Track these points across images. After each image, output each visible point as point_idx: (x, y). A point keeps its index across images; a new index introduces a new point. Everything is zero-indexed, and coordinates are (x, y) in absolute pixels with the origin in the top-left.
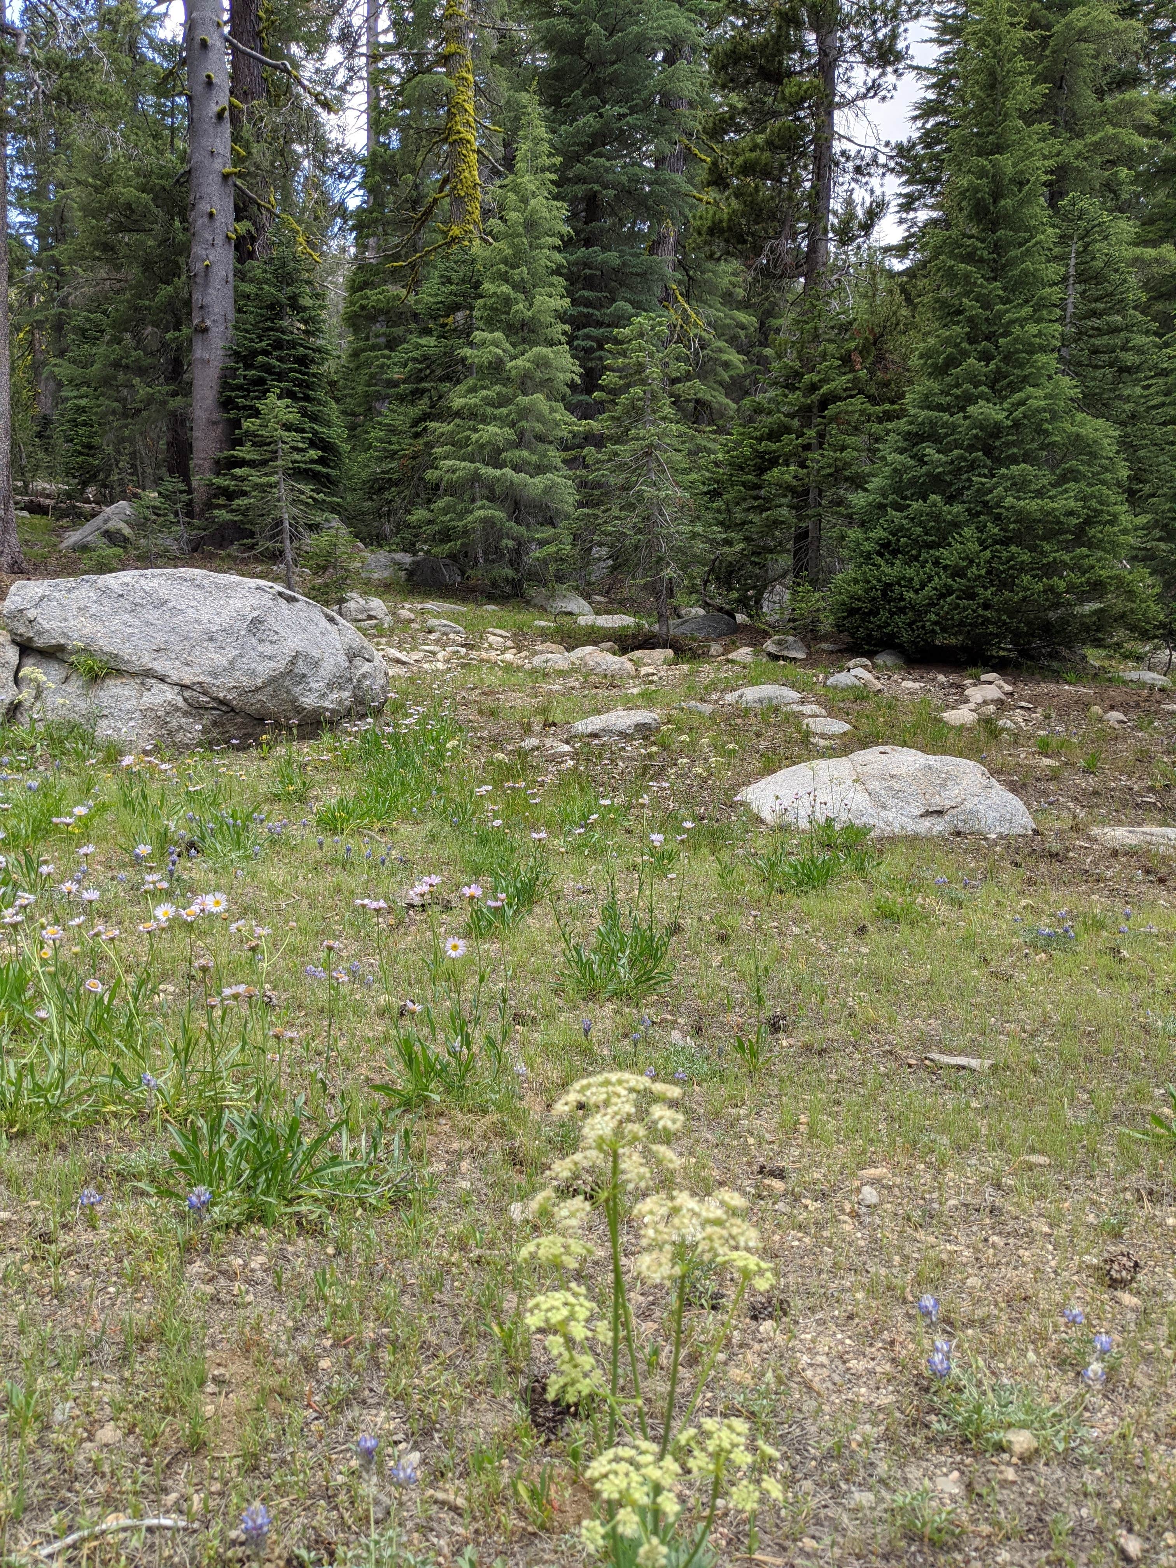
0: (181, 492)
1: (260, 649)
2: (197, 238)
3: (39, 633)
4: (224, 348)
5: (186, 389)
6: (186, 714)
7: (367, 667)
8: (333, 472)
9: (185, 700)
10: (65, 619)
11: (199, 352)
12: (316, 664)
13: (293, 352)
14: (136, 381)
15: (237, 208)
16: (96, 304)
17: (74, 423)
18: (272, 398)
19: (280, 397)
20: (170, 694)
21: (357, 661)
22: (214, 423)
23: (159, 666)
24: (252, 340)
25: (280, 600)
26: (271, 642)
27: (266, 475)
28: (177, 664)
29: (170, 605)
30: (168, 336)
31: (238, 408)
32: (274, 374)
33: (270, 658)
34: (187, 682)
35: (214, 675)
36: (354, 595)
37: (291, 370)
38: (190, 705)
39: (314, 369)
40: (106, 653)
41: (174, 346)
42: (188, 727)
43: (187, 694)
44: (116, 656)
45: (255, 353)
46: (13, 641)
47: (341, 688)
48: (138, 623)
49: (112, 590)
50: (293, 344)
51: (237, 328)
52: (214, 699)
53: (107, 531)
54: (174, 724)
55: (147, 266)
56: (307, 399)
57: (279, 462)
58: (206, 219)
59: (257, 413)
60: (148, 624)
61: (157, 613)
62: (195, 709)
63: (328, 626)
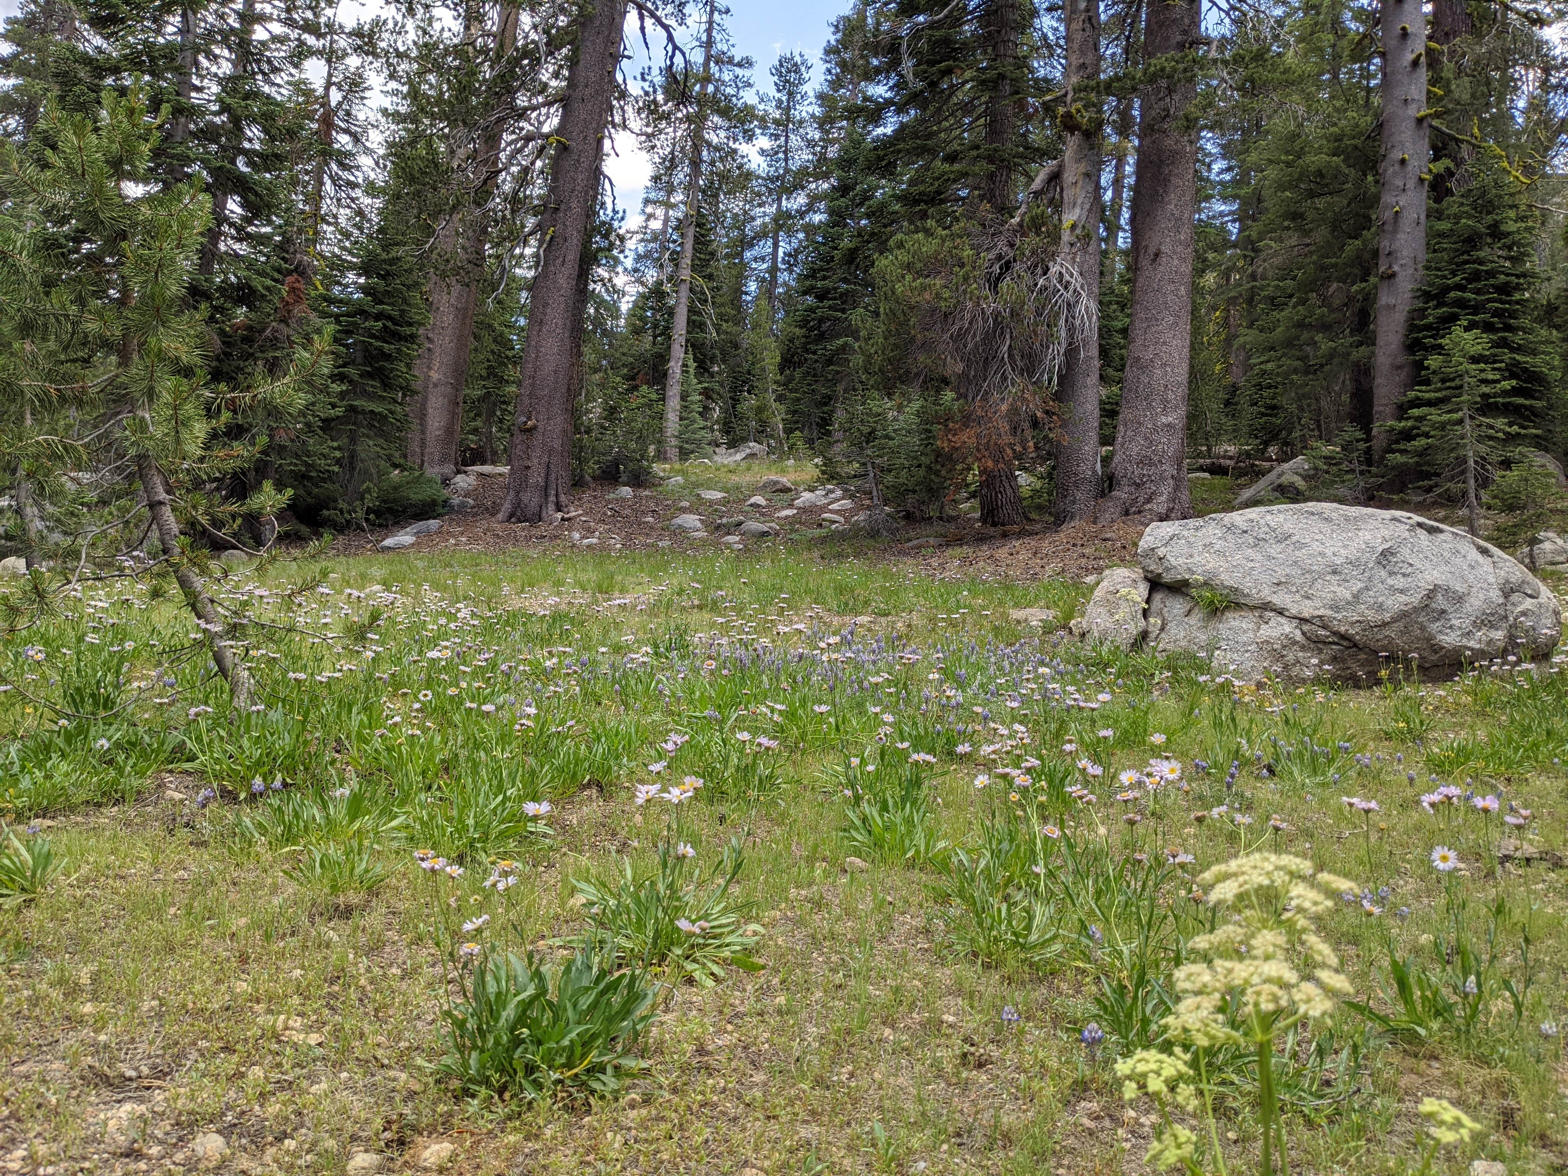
0: (1358, 441)
1: (1390, 581)
2: (1387, 187)
3: (1167, 570)
4: (1412, 290)
5: (1370, 340)
6: (1303, 648)
7: (1528, 604)
8: (1538, 404)
9: (1304, 634)
10: (1191, 556)
11: (1384, 299)
12: (1460, 599)
13: (1492, 281)
14: (1319, 337)
15: (1434, 147)
16: (1286, 273)
17: (1260, 387)
18: (1458, 330)
19: (1467, 329)
20: (1288, 627)
21: (1515, 597)
22: (1399, 367)
23: (1277, 600)
24: (1445, 277)
25: (1419, 531)
26: (1404, 575)
27: (1449, 412)
28: (1298, 597)
29: (1294, 539)
30: (1354, 288)
31: (1426, 349)
32: (1469, 307)
33: (1402, 591)
34: (1306, 615)
35: (1336, 608)
36: (1551, 535)
37: (1489, 301)
38: (1308, 639)
39: (1517, 296)
40: (1226, 587)
41: (1360, 297)
42: (1305, 662)
43: (1306, 628)
44: (1237, 589)
45: (1447, 289)
46: (1146, 578)
47: (1492, 626)
48: (1260, 557)
49: (1236, 527)
50: (1492, 274)
51: (1428, 268)
52: (1335, 633)
53: (1280, 486)
54: (1290, 657)
55: (1335, 226)
56: (1509, 328)
57: (1465, 397)
58: (1397, 167)
59: (1439, 349)
60: (1270, 558)
61: (1280, 547)
62: (1315, 643)
63: (1480, 558)
